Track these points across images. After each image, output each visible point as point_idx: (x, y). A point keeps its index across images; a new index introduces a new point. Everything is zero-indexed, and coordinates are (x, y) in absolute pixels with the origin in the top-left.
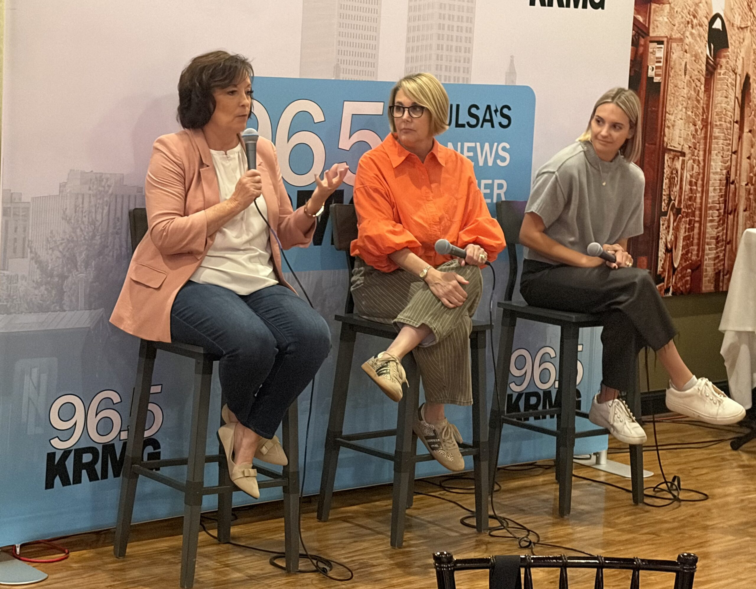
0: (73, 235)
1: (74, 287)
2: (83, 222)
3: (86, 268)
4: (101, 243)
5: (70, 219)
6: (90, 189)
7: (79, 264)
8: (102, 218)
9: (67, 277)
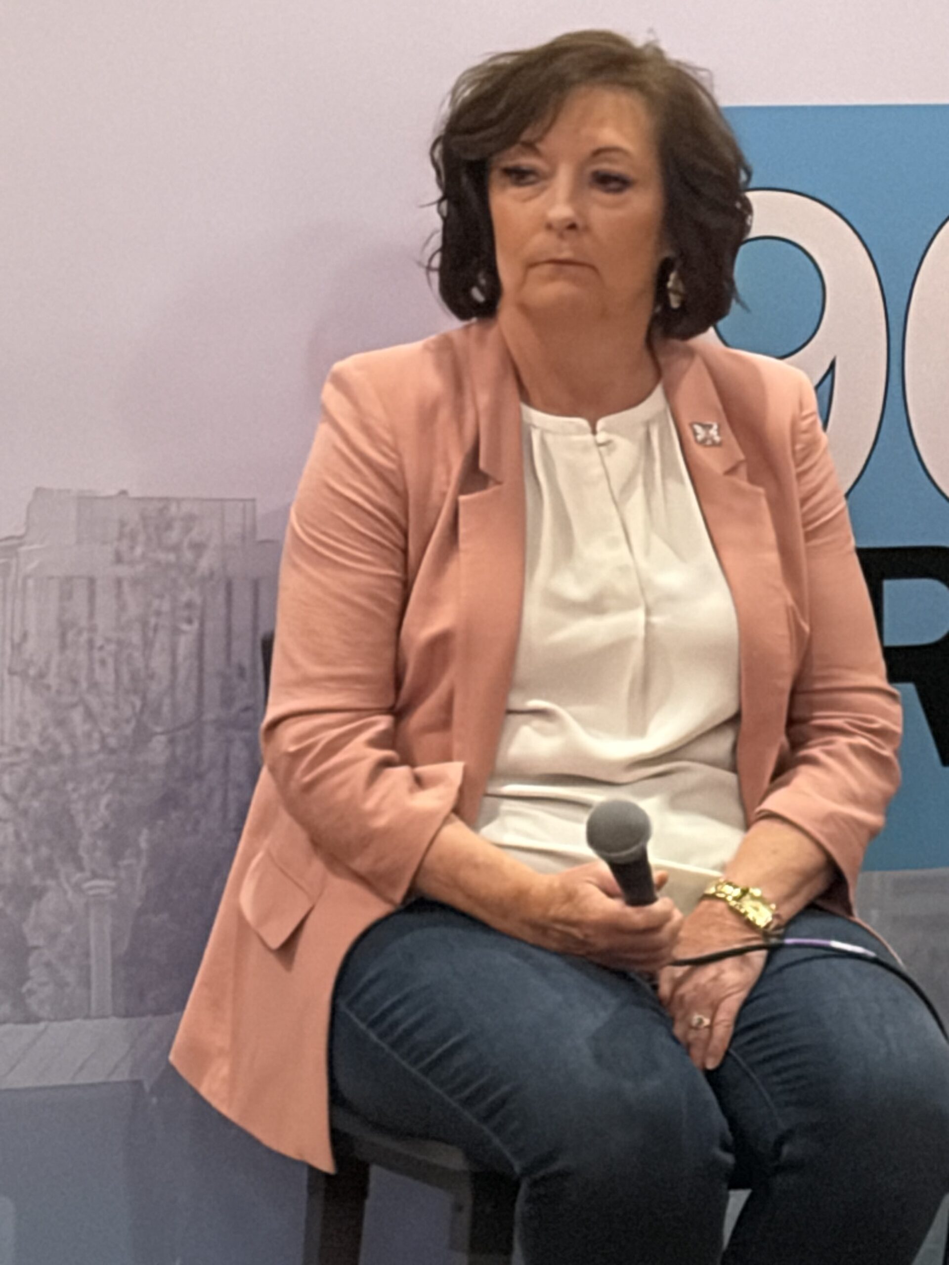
0: (57, 734)
1: (68, 929)
2: (94, 685)
3: (116, 854)
4: (173, 760)
5: (42, 675)
6: (119, 559)
7: (86, 840)
8: (174, 670)
9: (38, 893)
